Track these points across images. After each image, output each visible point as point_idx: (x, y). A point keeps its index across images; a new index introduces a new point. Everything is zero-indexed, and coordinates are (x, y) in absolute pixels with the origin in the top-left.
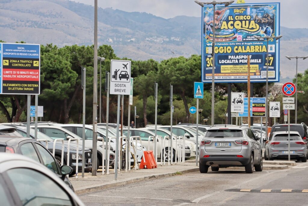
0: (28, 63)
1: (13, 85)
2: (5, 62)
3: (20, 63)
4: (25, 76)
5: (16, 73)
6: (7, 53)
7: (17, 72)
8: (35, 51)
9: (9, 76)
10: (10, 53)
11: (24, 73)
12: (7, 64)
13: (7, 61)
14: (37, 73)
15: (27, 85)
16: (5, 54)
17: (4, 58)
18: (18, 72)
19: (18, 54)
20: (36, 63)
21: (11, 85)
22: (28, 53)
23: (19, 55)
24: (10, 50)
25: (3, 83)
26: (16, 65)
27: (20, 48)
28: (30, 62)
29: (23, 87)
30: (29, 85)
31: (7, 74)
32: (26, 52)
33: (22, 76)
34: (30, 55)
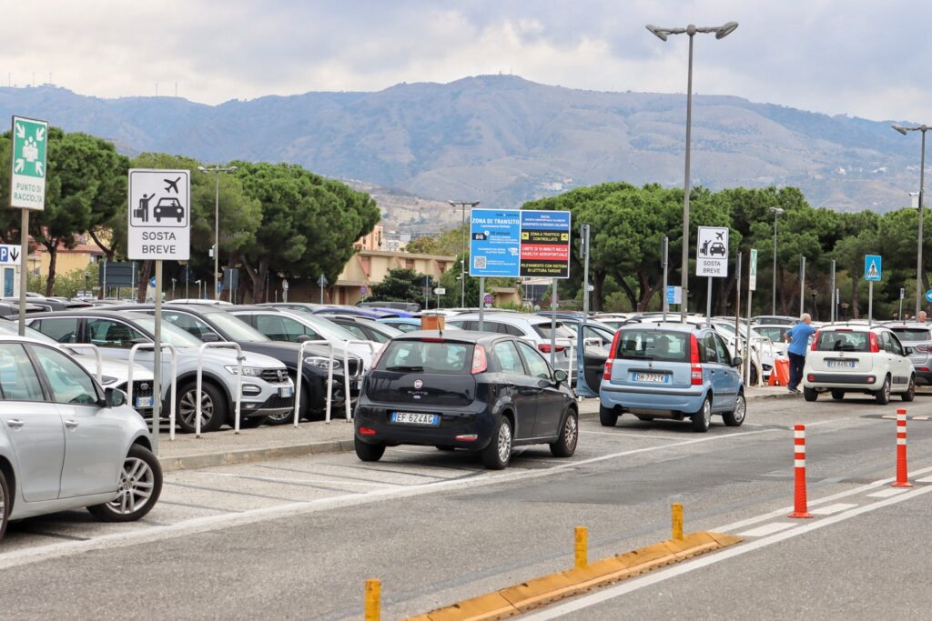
0: (554, 237)
1: (535, 265)
2: (525, 235)
3: (543, 236)
4: (550, 254)
5: (538, 249)
6: (527, 224)
9: (529, 254)
10: (531, 224)
11: (549, 249)
12: (527, 238)
13: (527, 234)
14: (566, 250)
16: (524, 224)
17: (523, 231)
18: (541, 249)
19: (541, 225)
20: (565, 236)
21: (531, 265)
22: (554, 223)
23: (543, 226)
25: (521, 263)
26: (539, 239)
28: (556, 234)
29: (547, 268)
30: (555, 266)
31: (527, 251)
32: (552, 222)
33: (545, 254)
34: (558, 225)
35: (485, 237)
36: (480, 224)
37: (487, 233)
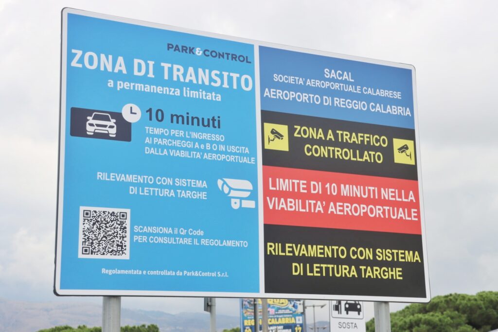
0: (370, 147)
1: (313, 251)
2: (273, 132)
3: (336, 143)
4: (363, 209)
5: (324, 189)
6: (280, 94)
7: (328, 185)
8: (398, 95)
9: (292, 205)
10: (292, 95)
11: (356, 191)
12: (282, 145)
13: (283, 129)
14: (411, 197)
15: (375, 255)
16: (269, 93)
17: (268, 117)
18: (332, 189)
19: (327, 101)
20: (403, 149)
21: (302, 250)
22: (369, 99)
23: (332, 107)
24: (291, 79)
25: (267, 240)
26: (323, 152)
27: (333, 75)
28: (377, 141)
29: (357, 263)
30: (385, 254)
31: (285, 195)
32: (360, 97)
33: (348, 208)
34: (379, 108)
35: (125, 131)
36: (102, 76)
37: (132, 114)
